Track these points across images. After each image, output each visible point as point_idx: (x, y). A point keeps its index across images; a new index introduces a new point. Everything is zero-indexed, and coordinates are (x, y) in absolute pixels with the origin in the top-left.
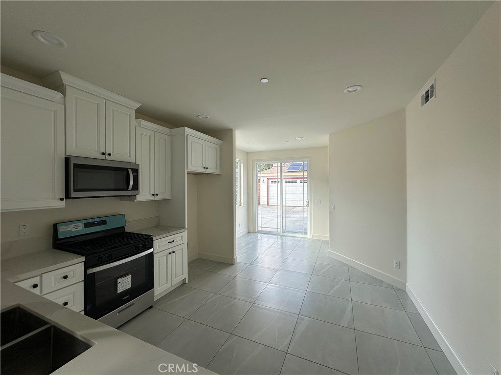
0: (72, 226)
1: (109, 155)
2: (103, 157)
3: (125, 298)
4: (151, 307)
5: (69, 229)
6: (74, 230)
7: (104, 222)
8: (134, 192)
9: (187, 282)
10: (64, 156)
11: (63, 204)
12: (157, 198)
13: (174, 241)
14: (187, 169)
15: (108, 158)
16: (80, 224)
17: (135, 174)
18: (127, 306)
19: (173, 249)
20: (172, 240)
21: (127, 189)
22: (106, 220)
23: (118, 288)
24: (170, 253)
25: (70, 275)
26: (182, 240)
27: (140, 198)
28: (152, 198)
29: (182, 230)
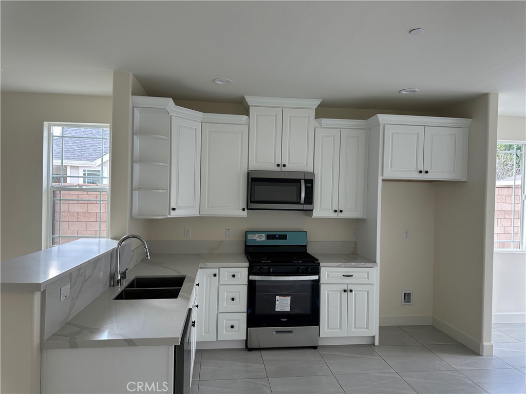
0: (257, 235)
1: (284, 166)
2: (279, 169)
3: (284, 320)
4: (315, 348)
5: (255, 238)
6: (258, 239)
7: (284, 237)
8: (307, 207)
9: (377, 343)
10: (247, 171)
11: (245, 214)
12: (341, 215)
13: (352, 276)
14: (382, 175)
15: (284, 169)
16: (263, 235)
17: (310, 185)
18: (286, 330)
19: (351, 287)
20: (350, 274)
21: (299, 203)
22: (286, 235)
23: (276, 306)
24: (345, 291)
25: (237, 276)
26: (368, 278)
27: (316, 214)
28: (335, 215)
29: (370, 265)
